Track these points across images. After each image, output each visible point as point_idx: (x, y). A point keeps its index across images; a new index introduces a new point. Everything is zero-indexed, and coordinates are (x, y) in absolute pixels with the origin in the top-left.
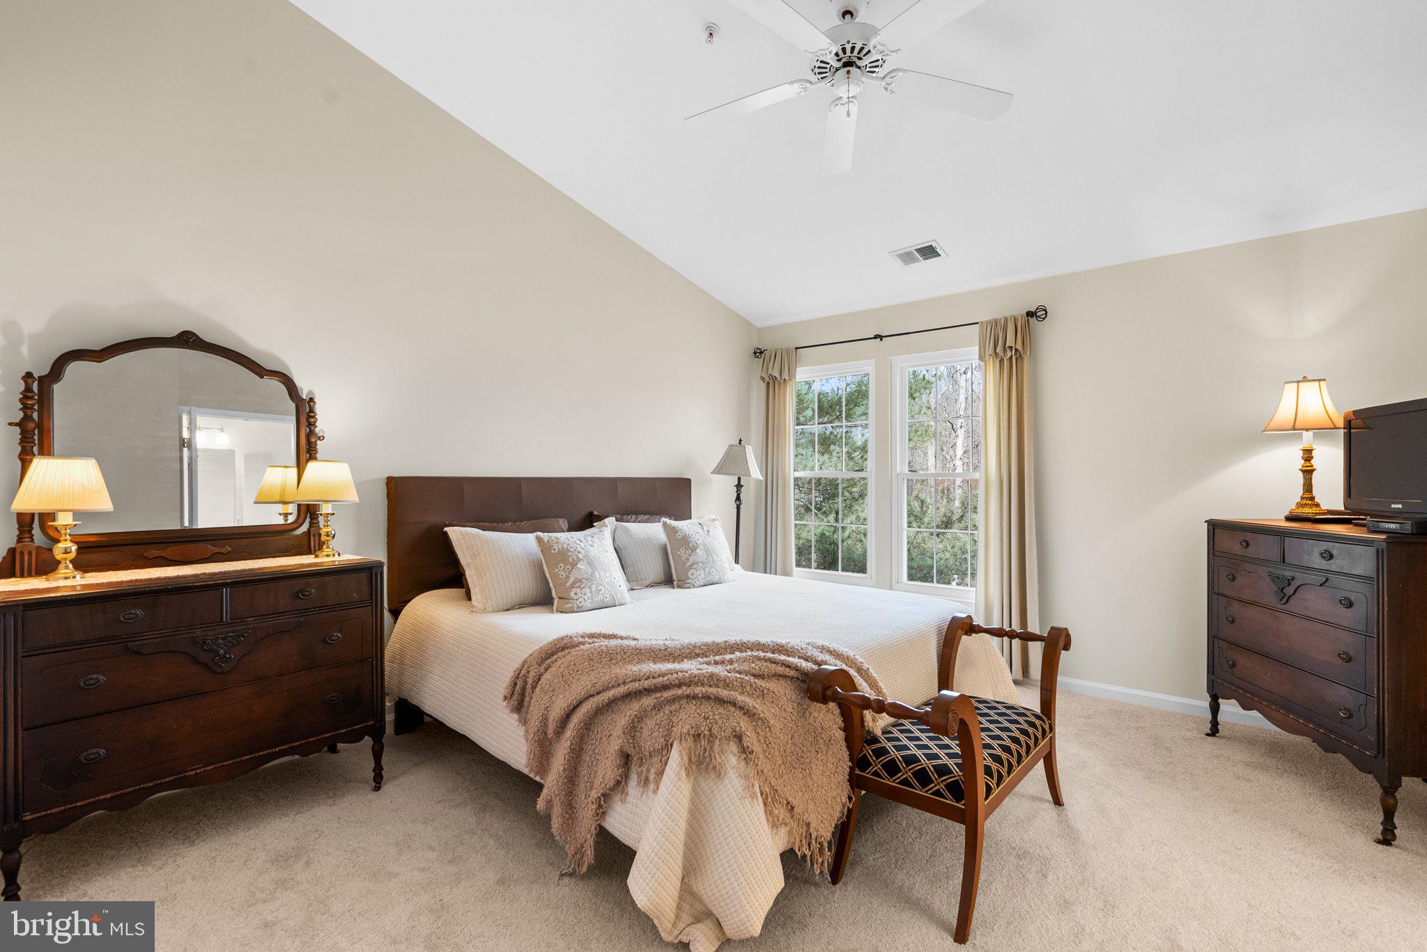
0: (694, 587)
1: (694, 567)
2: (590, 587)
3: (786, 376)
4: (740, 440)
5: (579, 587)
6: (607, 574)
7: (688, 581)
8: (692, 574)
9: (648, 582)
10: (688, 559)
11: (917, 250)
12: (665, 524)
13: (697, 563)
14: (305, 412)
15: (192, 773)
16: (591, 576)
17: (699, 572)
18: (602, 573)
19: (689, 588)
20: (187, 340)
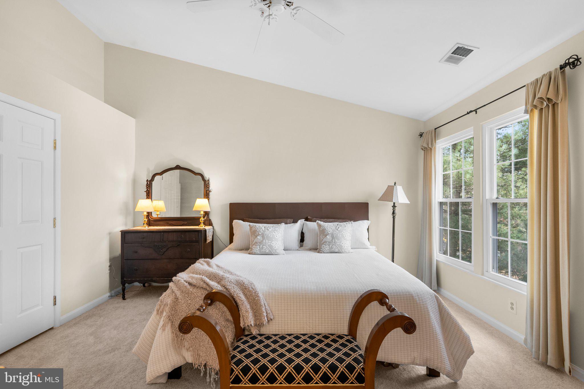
0: (324, 253)
1: (324, 244)
2: (260, 246)
3: (430, 146)
4: (395, 183)
5: (255, 245)
6: (269, 242)
7: (321, 250)
8: (323, 247)
9: (308, 248)
10: (323, 240)
11: (452, 53)
12: (318, 223)
13: (326, 242)
14: (206, 184)
15: (154, 279)
16: (261, 241)
17: (326, 246)
18: (267, 241)
19: (322, 253)
20: (178, 167)
